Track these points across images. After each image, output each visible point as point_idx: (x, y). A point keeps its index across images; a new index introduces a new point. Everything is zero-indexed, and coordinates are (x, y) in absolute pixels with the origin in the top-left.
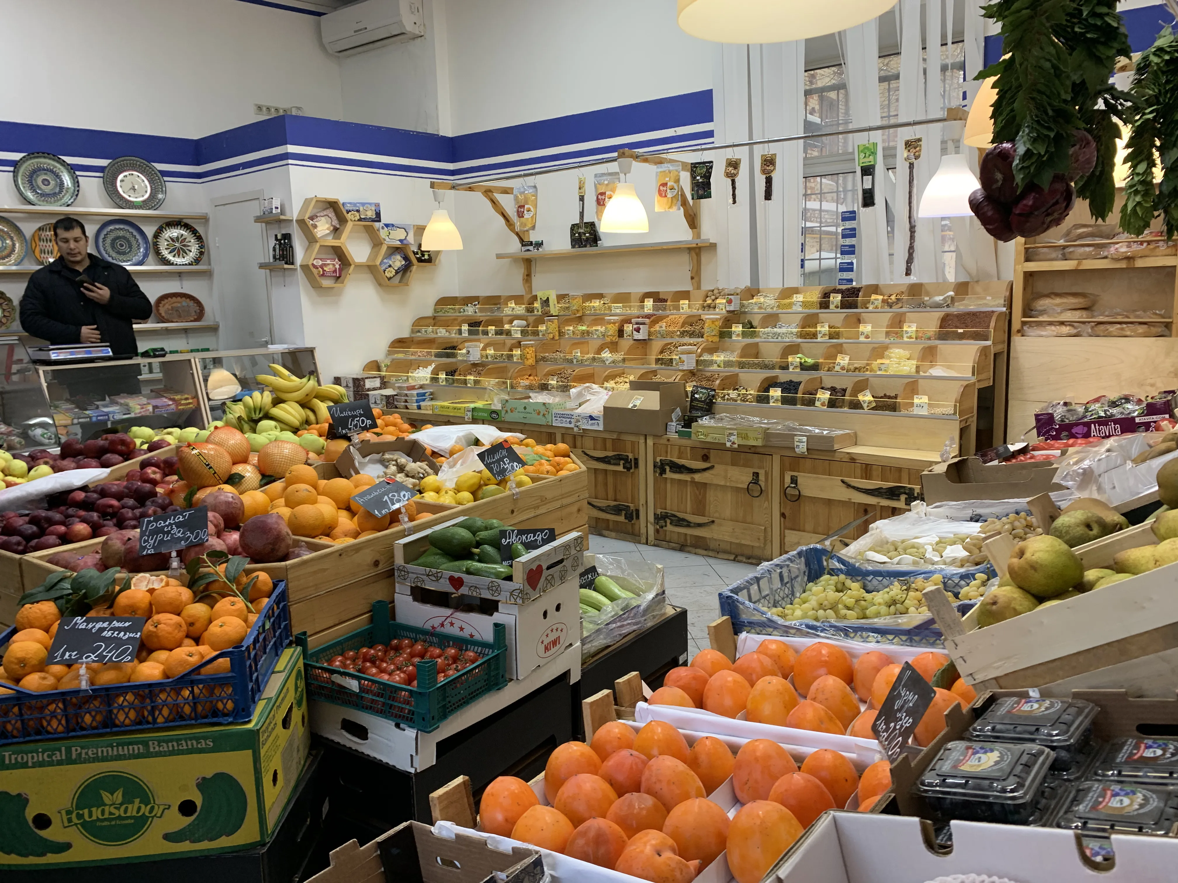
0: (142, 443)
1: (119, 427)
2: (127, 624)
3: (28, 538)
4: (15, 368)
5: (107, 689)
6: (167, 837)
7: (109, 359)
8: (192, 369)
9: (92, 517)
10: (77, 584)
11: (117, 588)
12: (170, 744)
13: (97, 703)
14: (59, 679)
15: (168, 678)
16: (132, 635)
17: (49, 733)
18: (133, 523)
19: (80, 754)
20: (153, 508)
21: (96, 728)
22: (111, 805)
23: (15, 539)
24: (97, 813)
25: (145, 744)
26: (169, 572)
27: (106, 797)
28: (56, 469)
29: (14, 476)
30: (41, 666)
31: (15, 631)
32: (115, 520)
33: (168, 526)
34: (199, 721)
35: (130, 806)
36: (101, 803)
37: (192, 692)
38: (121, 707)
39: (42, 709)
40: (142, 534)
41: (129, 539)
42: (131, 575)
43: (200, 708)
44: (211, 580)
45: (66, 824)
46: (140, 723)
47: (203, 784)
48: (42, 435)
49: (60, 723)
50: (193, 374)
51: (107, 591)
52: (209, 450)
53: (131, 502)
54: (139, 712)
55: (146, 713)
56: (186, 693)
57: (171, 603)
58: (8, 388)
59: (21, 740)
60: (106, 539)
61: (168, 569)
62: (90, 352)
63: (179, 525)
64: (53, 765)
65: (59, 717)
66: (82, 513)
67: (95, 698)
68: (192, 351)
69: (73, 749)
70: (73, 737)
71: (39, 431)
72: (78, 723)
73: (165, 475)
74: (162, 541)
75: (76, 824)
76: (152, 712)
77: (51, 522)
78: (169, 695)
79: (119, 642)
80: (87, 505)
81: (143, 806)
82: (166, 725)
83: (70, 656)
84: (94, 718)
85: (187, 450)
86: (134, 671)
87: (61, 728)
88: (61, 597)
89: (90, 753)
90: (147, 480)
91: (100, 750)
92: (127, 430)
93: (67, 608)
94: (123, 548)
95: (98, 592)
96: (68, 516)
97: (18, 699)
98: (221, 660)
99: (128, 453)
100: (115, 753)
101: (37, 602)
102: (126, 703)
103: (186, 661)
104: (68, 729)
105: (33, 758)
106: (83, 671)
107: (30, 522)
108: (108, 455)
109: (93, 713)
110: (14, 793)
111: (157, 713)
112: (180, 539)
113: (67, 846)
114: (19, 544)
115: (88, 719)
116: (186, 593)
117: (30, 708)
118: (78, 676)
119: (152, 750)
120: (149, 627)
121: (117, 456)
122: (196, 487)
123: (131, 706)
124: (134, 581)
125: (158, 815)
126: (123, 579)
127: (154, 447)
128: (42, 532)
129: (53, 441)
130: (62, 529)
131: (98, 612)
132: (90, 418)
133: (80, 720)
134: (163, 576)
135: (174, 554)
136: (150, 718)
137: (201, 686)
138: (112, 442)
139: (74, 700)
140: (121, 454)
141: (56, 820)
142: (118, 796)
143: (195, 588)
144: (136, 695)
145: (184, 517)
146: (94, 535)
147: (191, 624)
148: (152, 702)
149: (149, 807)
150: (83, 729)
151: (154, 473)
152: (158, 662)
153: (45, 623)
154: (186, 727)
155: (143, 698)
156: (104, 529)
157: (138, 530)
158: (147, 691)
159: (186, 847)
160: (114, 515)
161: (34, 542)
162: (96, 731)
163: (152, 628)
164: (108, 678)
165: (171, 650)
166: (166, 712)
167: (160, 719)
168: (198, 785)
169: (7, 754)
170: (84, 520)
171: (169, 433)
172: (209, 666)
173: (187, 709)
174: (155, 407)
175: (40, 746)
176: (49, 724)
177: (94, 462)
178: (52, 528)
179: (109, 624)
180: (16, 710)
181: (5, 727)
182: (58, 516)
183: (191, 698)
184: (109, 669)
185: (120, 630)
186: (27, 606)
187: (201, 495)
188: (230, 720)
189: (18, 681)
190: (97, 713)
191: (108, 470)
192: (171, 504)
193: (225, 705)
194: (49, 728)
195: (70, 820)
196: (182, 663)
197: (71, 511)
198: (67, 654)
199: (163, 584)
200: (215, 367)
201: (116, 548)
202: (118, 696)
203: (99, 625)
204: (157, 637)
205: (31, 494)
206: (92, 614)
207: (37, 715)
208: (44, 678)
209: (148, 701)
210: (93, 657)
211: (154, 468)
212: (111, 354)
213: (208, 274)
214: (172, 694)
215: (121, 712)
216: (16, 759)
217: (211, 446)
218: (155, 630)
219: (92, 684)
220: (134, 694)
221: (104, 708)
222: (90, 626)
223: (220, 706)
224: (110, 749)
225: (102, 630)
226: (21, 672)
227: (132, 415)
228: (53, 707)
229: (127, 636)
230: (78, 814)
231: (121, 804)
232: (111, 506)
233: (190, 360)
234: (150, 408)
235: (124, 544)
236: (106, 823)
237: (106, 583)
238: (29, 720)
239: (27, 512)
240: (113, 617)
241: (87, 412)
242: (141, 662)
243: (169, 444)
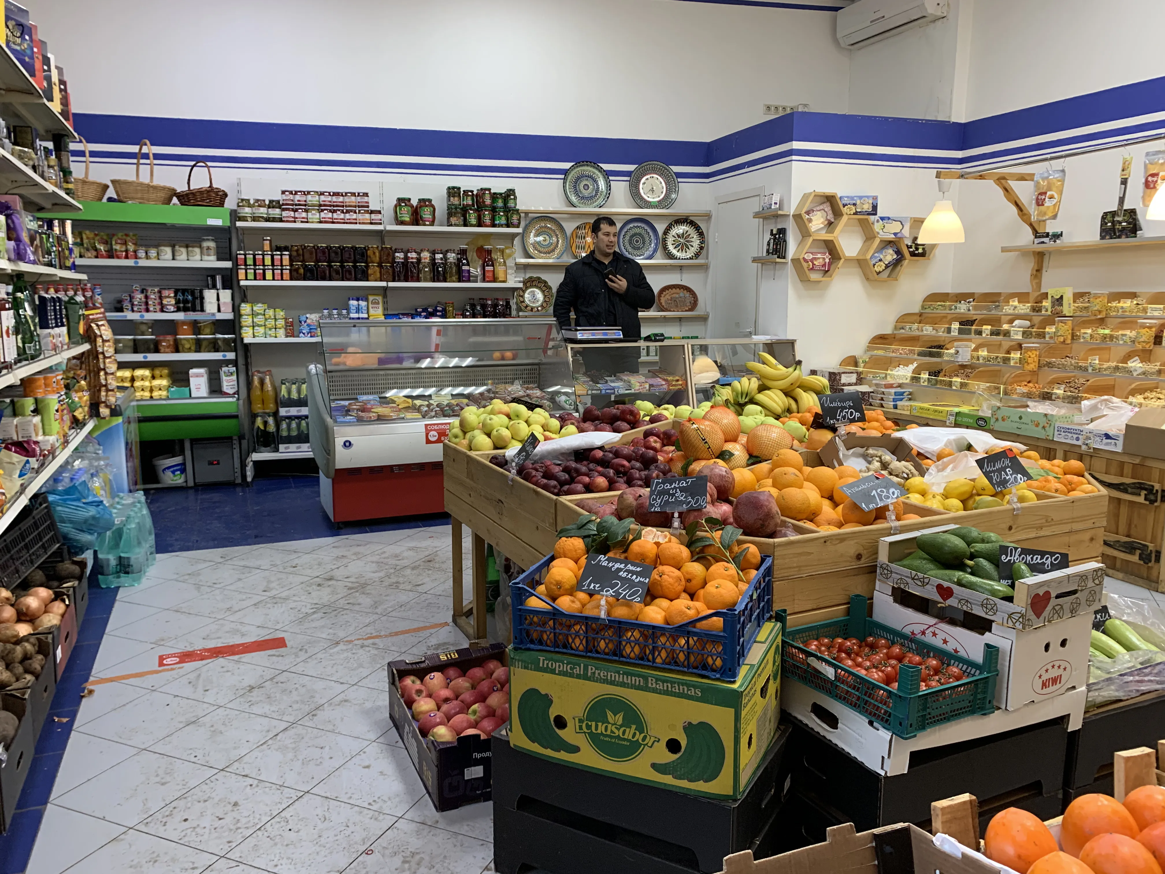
0: (645, 415)
1: (627, 399)
2: (639, 569)
3: (562, 483)
4: (551, 344)
5: (620, 622)
6: (654, 766)
7: (620, 341)
8: (684, 354)
9: (609, 473)
10: (601, 528)
11: (631, 537)
12: (665, 684)
13: (610, 632)
14: (584, 605)
15: (668, 624)
16: (642, 579)
17: (572, 649)
18: (640, 483)
19: (594, 673)
20: (656, 472)
21: (607, 654)
22: (613, 725)
23: (553, 483)
24: (601, 728)
25: (645, 678)
26: (671, 530)
27: (610, 715)
28: (581, 430)
29: (550, 432)
30: (571, 592)
31: (553, 558)
32: (625, 478)
33: (673, 489)
34: (690, 670)
35: (628, 730)
36: (605, 721)
37: (687, 642)
38: (629, 641)
39: (570, 627)
40: (652, 493)
41: (640, 496)
42: (643, 527)
43: (692, 659)
44: (707, 543)
45: (578, 730)
46: (642, 659)
47: (689, 728)
48: (565, 402)
49: (581, 643)
50: (684, 358)
51: (624, 537)
52: (705, 426)
53: (638, 465)
54: (643, 649)
55: (648, 652)
56: (682, 641)
57: (674, 558)
58: (544, 360)
59: (552, 649)
60: (622, 494)
61: (670, 527)
62: (606, 334)
63: (682, 489)
64: (573, 677)
65: (582, 637)
66: (600, 469)
67: (611, 627)
68: (683, 338)
69: (590, 667)
70: (589, 657)
71: (563, 398)
72: (594, 646)
73: (664, 445)
74: (667, 502)
75: (585, 732)
76: (653, 652)
77: (579, 473)
78: (668, 640)
79: (632, 584)
80: (604, 463)
81: (638, 733)
82: (663, 666)
83: (594, 587)
84: (607, 645)
85: (688, 424)
86: (641, 611)
87: (581, 647)
88: (589, 536)
89: (602, 674)
90: (648, 447)
91: (609, 674)
92: (633, 402)
93: (592, 546)
94: (635, 503)
95: (617, 538)
96: (590, 470)
97: (554, 614)
98: (715, 618)
99: (634, 424)
100: (621, 680)
101: (571, 537)
102: (632, 638)
103: (684, 613)
104: (587, 650)
105: (559, 666)
106: (603, 602)
107: (563, 471)
108: (619, 423)
109: (607, 641)
110: (543, 692)
111: (657, 653)
112: (682, 503)
113: (575, 749)
114: (555, 487)
115: (602, 644)
116: (685, 552)
117: (561, 624)
118: (598, 606)
119: (650, 685)
120: (655, 575)
121: (626, 424)
122: (692, 458)
123: (637, 642)
124: (643, 532)
125: (650, 744)
126: (635, 530)
127: (654, 420)
128: (572, 481)
129: (572, 407)
130: (587, 479)
131: (615, 554)
132: (601, 390)
133: (596, 644)
134: (667, 532)
135: (676, 515)
136: (650, 657)
137: (695, 638)
138: (623, 412)
139: (594, 625)
140: (629, 422)
141: (570, 724)
142: (619, 718)
143: (693, 549)
144: (642, 634)
145: (687, 483)
146: (610, 489)
147: (689, 581)
148: (653, 643)
149: (643, 735)
150: (597, 652)
151: (656, 442)
152: (660, 608)
153: (576, 557)
154: (678, 672)
155: (646, 637)
156: (617, 485)
157: (649, 489)
158: (651, 631)
159: (668, 780)
160: (625, 473)
161: (566, 488)
162: (607, 657)
163: (657, 577)
164: (621, 612)
165: (671, 600)
166: (664, 654)
167: (659, 660)
168: (685, 728)
169: (542, 658)
170: (602, 475)
171: (665, 409)
172: (704, 622)
173: (682, 657)
174: (651, 386)
175: (566, 659)
176: (573, 641)
177: (608, 427)
178: (580, 478)
179: (625, 566)
180: (551, 623)
181: (542, 636)
182: (584, 469)
183: (686, 647)
184: (622, 605)
185: (633, 573)
186: (564, 539)
187: (697, 466)
188: (718, 676)
189: (554, 599)
190: (610, 640)
191: (620, 435)
192: (670, 471)
193: (714, 661)
194: (573, 645)
195: (581, 728)
196: (681, 613)
197: (592, 466)
198: (592, 585)
199: (667, 540)
200: (701, 354)
201: (629, 501)
202: (627, 630)
203: (617, 565)
204: (661, 586)
205: (563, 448)
206: (611, 554)
207: (565, 631)
208: (573, 602)
209: (650, 641)
210: (611, 591)
211: (655, 438)
212: (622, 336)
213: (704, 267)
214: (670, 639)
215: (628, 645)
216: (547, 664)
217: (707, 423)
218: (659, 579)
219: (609, 614)
220: (640, 632)
221: (615, 638)
222: (610, 565)
223: (710, 661)
224: (617, 675)
225: (619, 570)
226: (557, 592)
227: (633, 391)
228: (577, 627)
229: (638, 580)
230: (587, 724)
231: (621, 726)
232: (623, 466)
233: (683, 346)
234: (647, 386)
235: (636, 500)
236: (607, 739)
237: (623, 530)
238: (560, 634)
239: (559, 462)
240: (626, 561)
241: (599, 385)
242: (646, 605)
243: (667, 419)
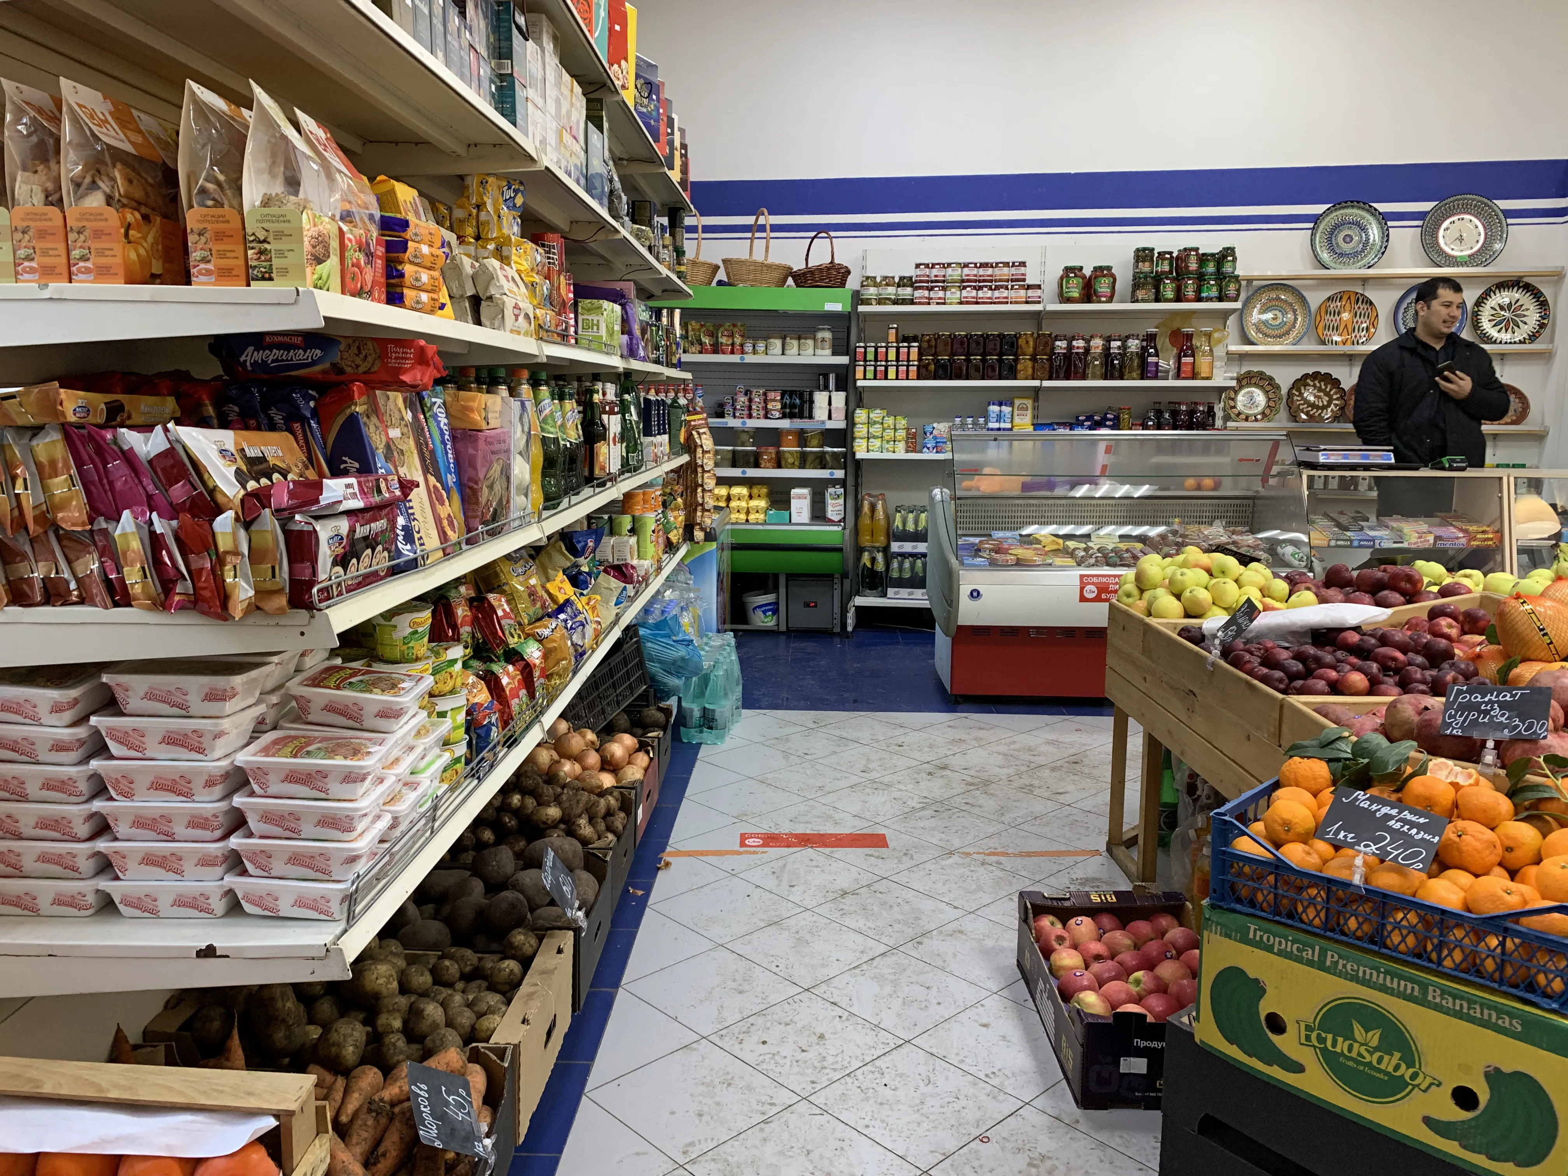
0: (1430, 584)
1: (1399, 558)
2: (1422, 820)
3: (1292, 677)
4: (1275, 469)
5: (1385, 895)
6: (1428, 1121)
8: (1501, 491)
9: (1371, 668)
10: (1359, 749)
11: (1409, 770)
12: (1458, 1002)
13: (1368, 907)
14: (1325, 862)
15: (1470, 911)
16: (1426, 836)
17: (1302, 922)
18: (1423, 687)
19: (1337, 963)
20: (1453, 673)
21: (1358, 938)
22: (1362, 1044)
23: (1278, 674)
24: (1342, 1046)
25: (1424, 986)
26: (1479, 767)
27: (1358, 1031)
28: (1323, 600)
29: (1273, 598)
30: (1305, 839)
31: (1277, 785)
32: (1397, 678)
33: (1487, 704)
34: (1504, 988)
35: (1386, 1058)
36: (1349, 1035)
37: (1502, 944)
38: (1397, 926)
39: (1300, 889)
40: (1448, 706)
41: (1426, 708)
42: (1430, 757)
43: (1509, 971)
44: (1546, 795)
45: (1303, 1041)
46: (1419, 956)
47: (1494, 1076)
48: (1293, 555)
49: (1318, 915)
50: (1501, 498)
51: (1399, 769)
52: (1545, 608)
53: (1420, 659)
54: (1422, 942)
55: (1429, 947)
56: (1493, 942)
57: (1485, 811)
58: (1262, 492)
59: (1270, 917)
60: (1394, 701)
61: (1477, 762)
62: (1367, 457)
63: (1503, 706)
64: (1302, 963)
65: (1319, 908)
66: (1354, 660)
67: (1368, 900)
68: (1498, 466)
69: (1329, 953)
70: (1330, 939)
71: (1289, 550)
72: (1338, 925)
73: (1464, 632)
74: (1474, 723)
75: (1314, 1046)
76: (1439, 947)
77: (1320, 663)
78: (1467, 935)
79: (1409, 842)
80: (1362, 652)
81: (1403, 1066)
82: (1456, 973)
83: (1345, 836)
84: (1360, 925)
85: (1513, 603)
86: (1422, 884)
87: (1317, 921)
88: (1338, 760)
89: (1349, 967)
90: (1437, 634)
91: (1361, 969)
92: (1409, 562)
93: (1343, 776)
94: (1416, 719)
95: (1386, 768)
96: (1339, 661)
97: (1277, 867)
98: (1556, 915)
99: (1412, 595)
100: (1381, 981)
101: (1309, 758)
102: (1404, 923)
103: (1500, 898)
104: (1326, 926)
105: (1280, 943)
106: (1359, 861)
107: (1294, 658)
108: (1386, 592)
109: (1361, 920)
110: (1252, 975)
111: (1445, 952)
112: (1502, 726)
113: (1299, 1068)
114: (1281, 681)
115: (1353, 923)
116: (1505, 804)
117: (1286, 883)
118: (1350, 867)
119: (1430, 998)
120: (1450, 832)
121: (1398, 595)
122: (1519, 658)
123: (1412, 929)
124: (1431, 764)
125: (1423, 1087)
126: (1417, 760)
127: (1445, 592)
128: (1309, 673)
129: (1304, 564)
130: (1333, 674)
131: (1382, 791)
132: (1351, 541)
133: (1342, 922)
134: (1472, 769)
135: (1490, 744)
136: (1434, 956)
137: (1517, 941)
138: (1395, 577)
139: (1340, 893)
140: (1403, 593)
141: (1291, 1029)
142: (1374, 1038)
143: (1518, 800)
144: (1421, 918)
145: (1512, 696)
146: (1370, 692)
147: (1509, 849)
148: (1441, 935)
149: (1411, 1071)
150: (1343, 933)
151: (1450, 626)
152: (1455, 884)
153: (1315, 787)
154: (1482, 987)
155: (1428, 925)
156: (1383, 687)
157: (1443, 699)
158: (1437, 917)
159: (1451, 1148)
160: (1397, 671)
161: (1299, 683)
162: (1359, 943)
163: (1453, 837)
164: (1387, 881)
165: (1477, 876)
166: (1458, 955)
167: (1448, 963)
168: (1487, 1075)
169: (1253, 927)
170: (1360, 670)
171: (1466, 576)
172: (1535, 918)
173: (1490, 965)
174: (1437, 538)
175: (1291, 935)
176: (1304, 911)
177: (1367, 597)
178: (1322, 671)
179: (1399, 813)
180: (1271, 878)
181: (1255, 895)
182: (1329, 658)
183: (1499, 950)
184: (1391, 870)
185: (1412, 825)
186: (1296, 759)
187: (1526, 672)
188: (1555, 1006)
189: (1278, 846)
190: (1366, 920)
191: (1389, 611)
192: (1476, 673)
193: (1549, 982)
194: (1304, 916)
195: (1308, 1038)
196: (1494, 898)
197: (1340, 654)
198: (1342, 834)
199: (1472, 781)
200: (1529, 492)
201: (1406, 715)
202: (1398, 909)
203: (1385, 810)
204: (1459, 850)
205: (1294, 624)
206: (1374, 791)
207: (1292, 894)
208: (1308, 854)
209: (1436, 932)
210: (1373, 847)
211: (1450, 620)
212: (1393, 461)
213: (1546, 356)
214: (1471, 935)
215: (1397, 932)
216: (1261, 937)
217: (1549, 603)
218: (1457, 839)
219: (1366, 880)
220: (1419, 916)
221: (1375, 918)
222: (1374, 807)
223: (1541, 979)
224: (1375, 973)
225: (1389, 817)
226: (1283, 836)
227: (1405, 545)
228: (1313, 892)
229: (1420, 836)
230: (1319, 1035)
231: (1376, 1049)
232: (1394, 659)
233: (1501, 479)
234: (1431, 538)
235: (1420, 714)
236: (1351, 1063)
237: (1397, 758)
238: (1283, 896)
239: (1287, 645)
240: (1400, 804)
241: (1349, 534)
242: (1430, 877)
243: (1469, 591)
